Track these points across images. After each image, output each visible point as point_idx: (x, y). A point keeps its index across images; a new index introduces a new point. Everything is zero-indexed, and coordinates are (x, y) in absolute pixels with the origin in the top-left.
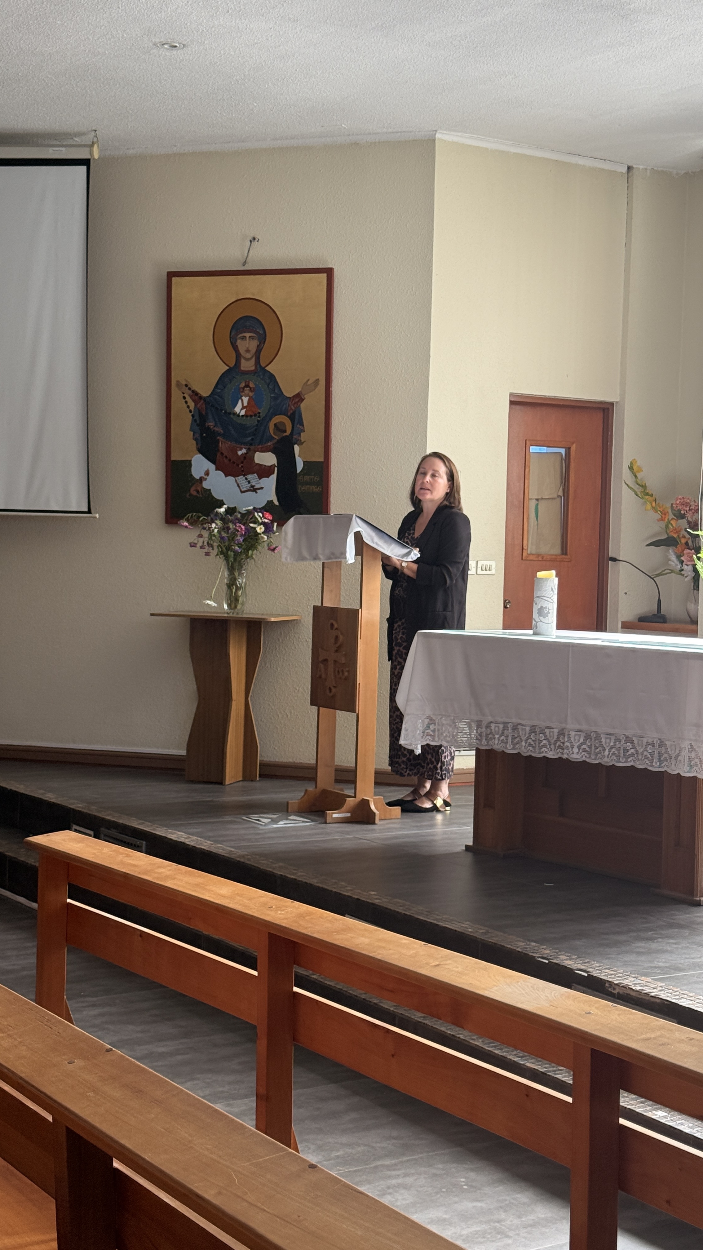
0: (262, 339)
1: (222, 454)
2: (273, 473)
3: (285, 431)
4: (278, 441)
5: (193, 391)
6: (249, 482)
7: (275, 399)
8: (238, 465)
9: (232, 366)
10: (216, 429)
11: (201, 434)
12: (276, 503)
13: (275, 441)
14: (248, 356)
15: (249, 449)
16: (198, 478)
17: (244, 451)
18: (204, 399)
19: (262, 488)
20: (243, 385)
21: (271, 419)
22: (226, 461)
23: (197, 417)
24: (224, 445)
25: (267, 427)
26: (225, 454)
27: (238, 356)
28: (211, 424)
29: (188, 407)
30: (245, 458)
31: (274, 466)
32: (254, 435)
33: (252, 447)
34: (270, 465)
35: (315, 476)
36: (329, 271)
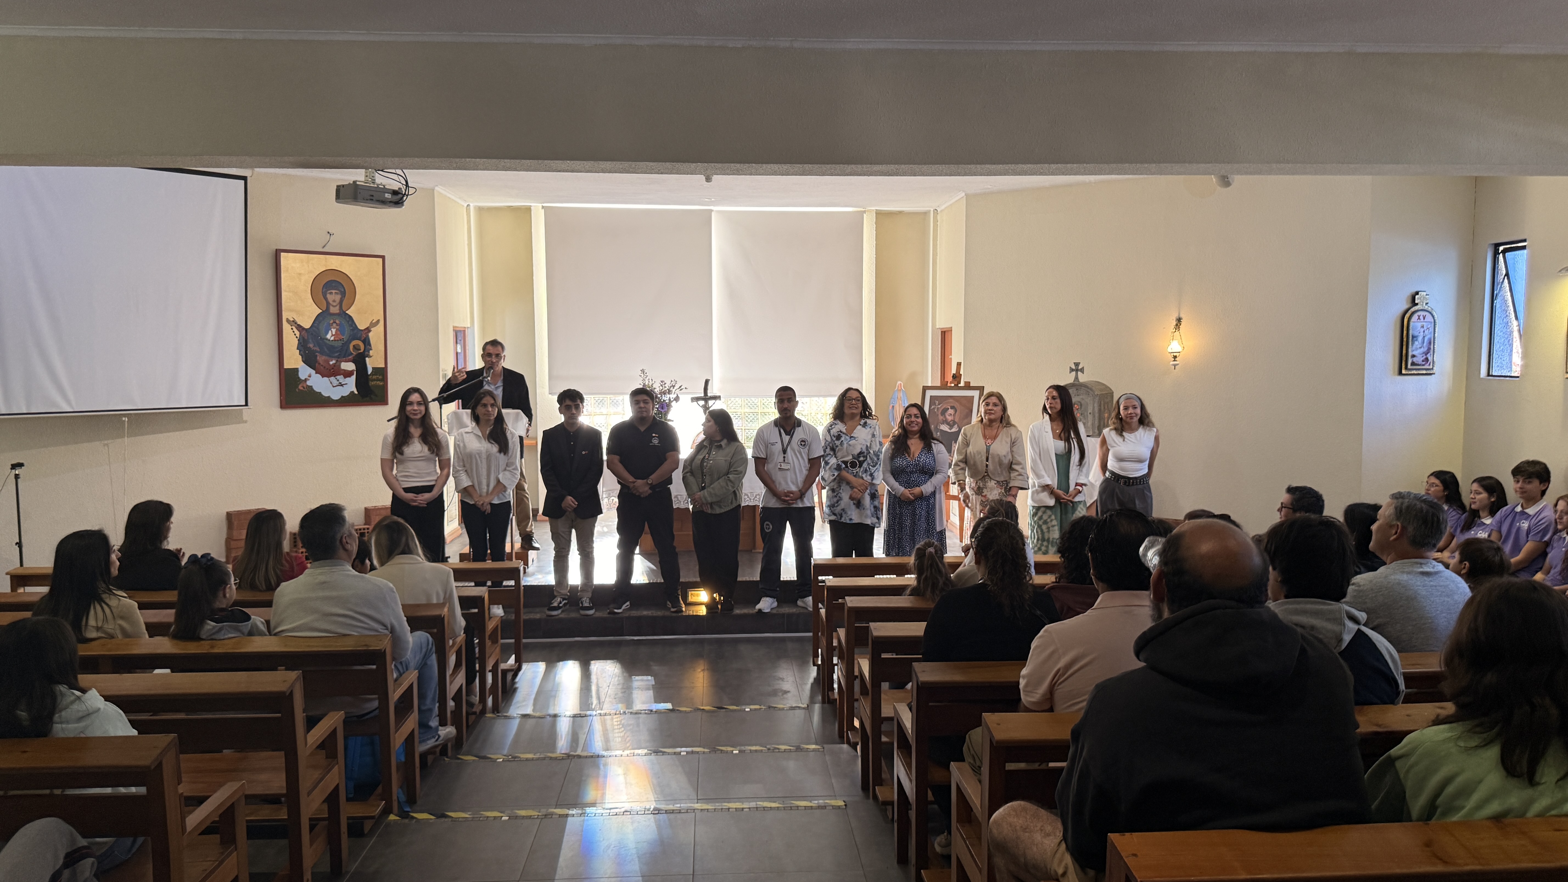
0: (343, 294)
1: (319, 364)
2: (353, 374)
3: (360, 350)
4: (356, 355)
5: (298, 325)
6: (338, 380)
7: (353, 330)
8: (330, 370)
9: (324, 310)
10: (315, 348)
11: (305, 352)
12: (356, 392)
13: (354, 355)
14: (335, 304)
15: (337, 361)
16: (303, 379)
17: (334, 362)
18: (306, 330)
19: (346, 384)
20: (332, 322)
21: (350, 342)
22: (322, 367)
23: (301, 341)
24: (321, 359)
25: (348, 347)
26: (322, 363)
27: (328, 304)
28: (311, 345)
29: (295, 335)
30: (335, 366)
31: (353, 370)
32: (340, 352)
33: (339, 360)
34: (350, 369)
35: (380, 375)
36: (383, 257)
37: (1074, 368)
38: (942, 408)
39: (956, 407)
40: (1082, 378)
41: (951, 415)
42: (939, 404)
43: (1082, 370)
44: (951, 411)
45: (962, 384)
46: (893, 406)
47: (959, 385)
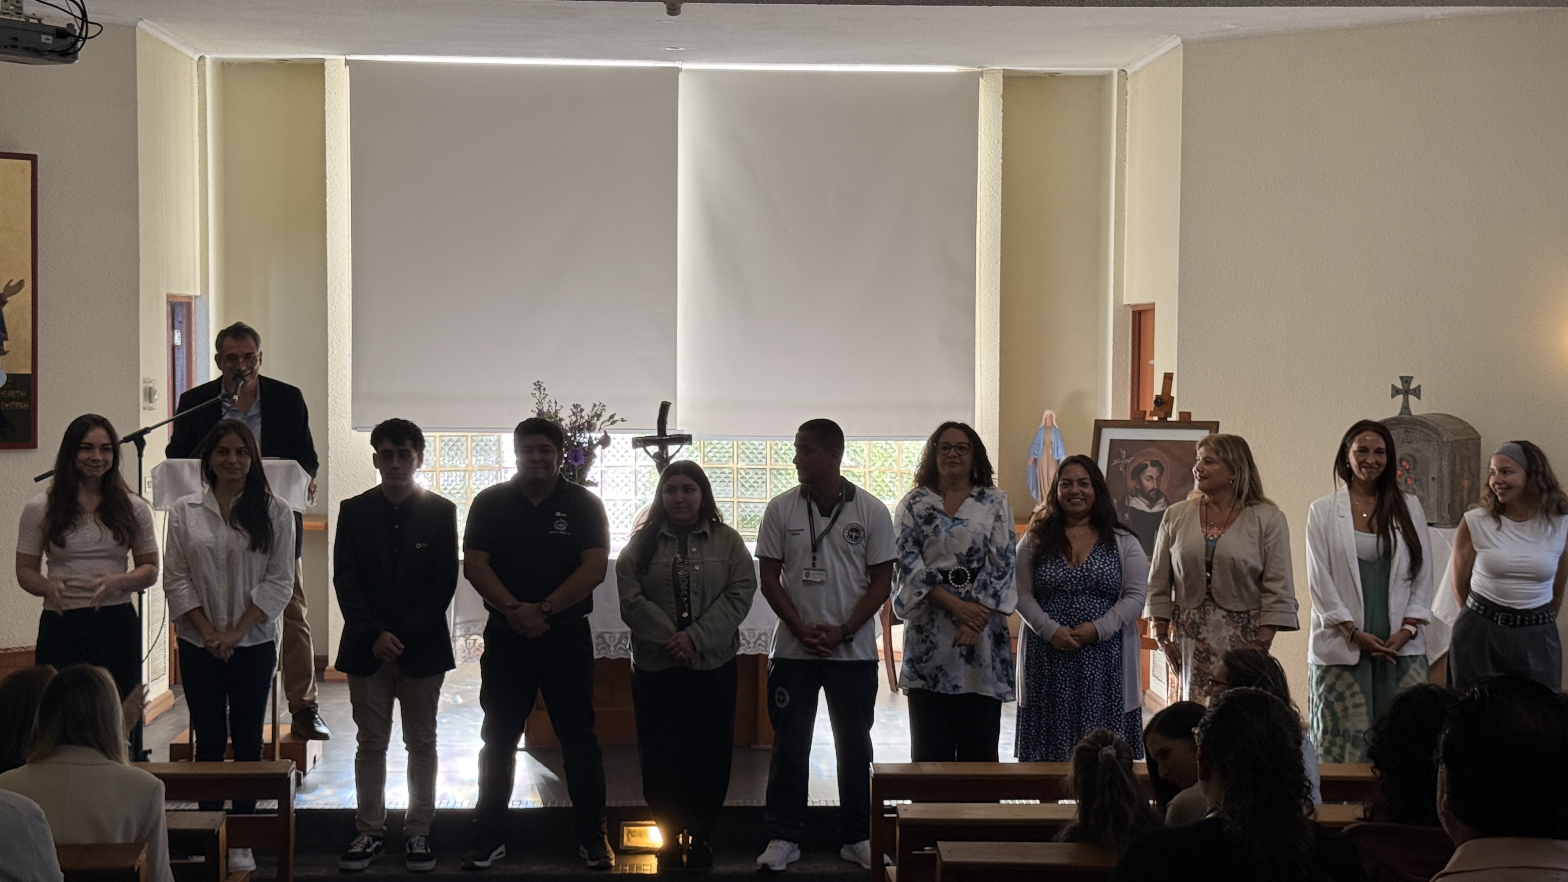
35: (21, 390)
36: (33, 158)
37: (1399, 385)
38: (1135, 465)
39: (1161, 462)
40: (1418, 408)
41: (1152, 477)
42: (1128, 457)
43: (1417, 392)
44: (1151, 471)
45: (1174, 417)
46: (1035, 460)
47: (1169, 419)
